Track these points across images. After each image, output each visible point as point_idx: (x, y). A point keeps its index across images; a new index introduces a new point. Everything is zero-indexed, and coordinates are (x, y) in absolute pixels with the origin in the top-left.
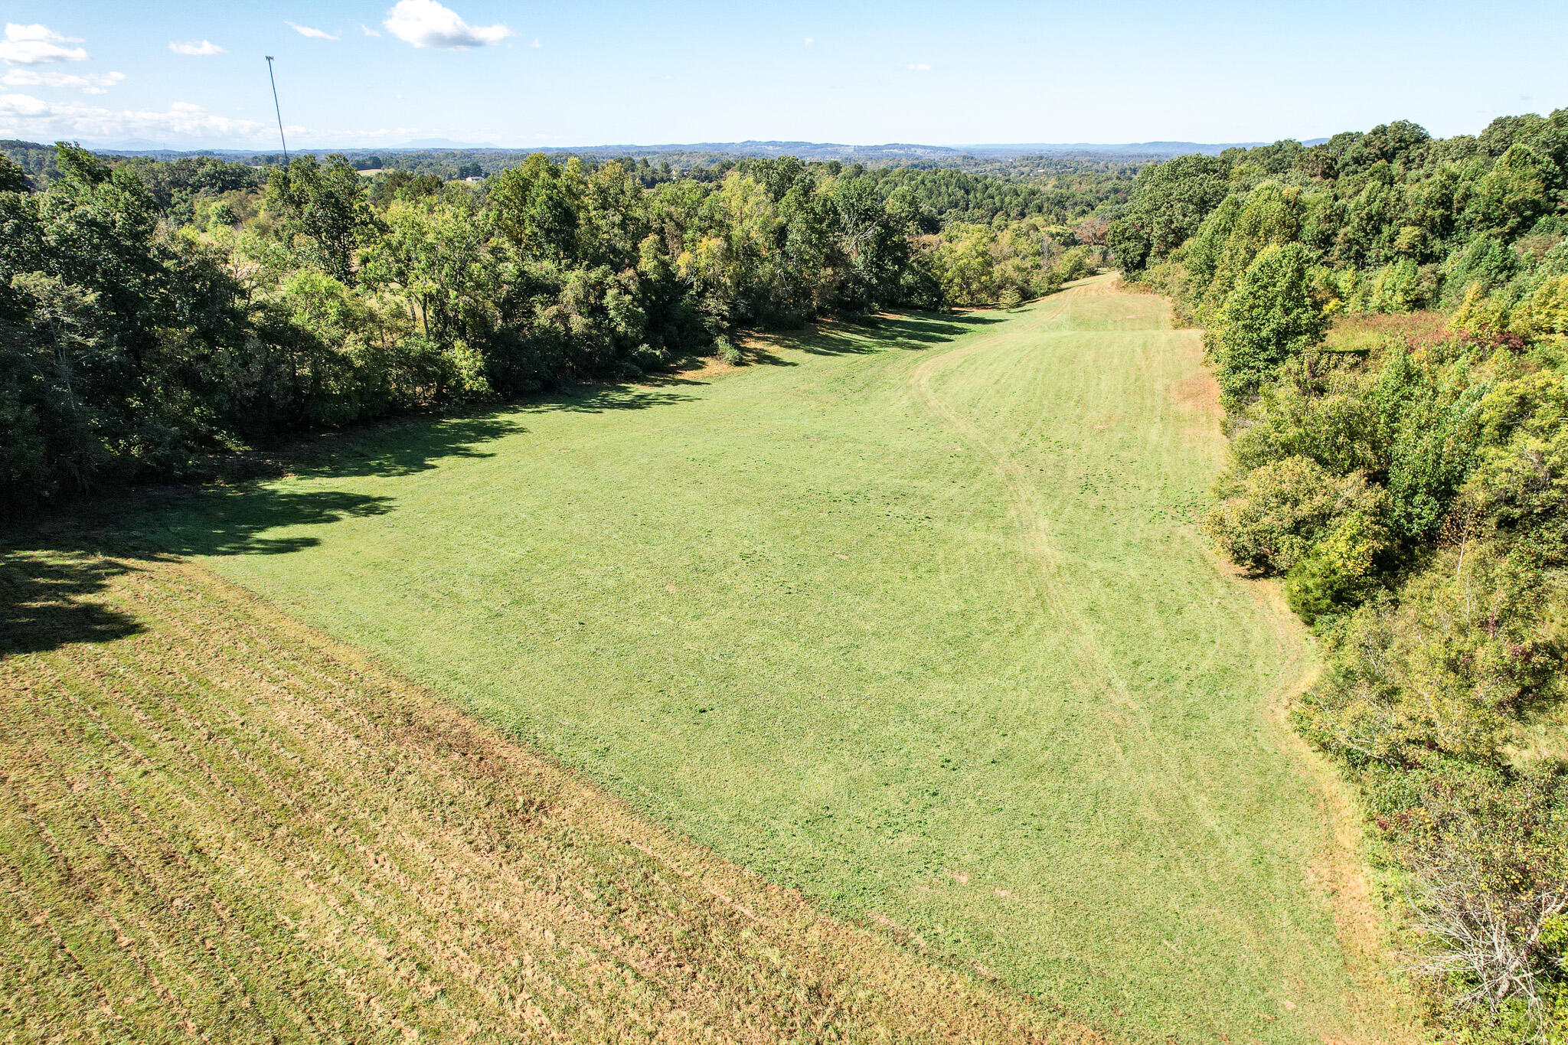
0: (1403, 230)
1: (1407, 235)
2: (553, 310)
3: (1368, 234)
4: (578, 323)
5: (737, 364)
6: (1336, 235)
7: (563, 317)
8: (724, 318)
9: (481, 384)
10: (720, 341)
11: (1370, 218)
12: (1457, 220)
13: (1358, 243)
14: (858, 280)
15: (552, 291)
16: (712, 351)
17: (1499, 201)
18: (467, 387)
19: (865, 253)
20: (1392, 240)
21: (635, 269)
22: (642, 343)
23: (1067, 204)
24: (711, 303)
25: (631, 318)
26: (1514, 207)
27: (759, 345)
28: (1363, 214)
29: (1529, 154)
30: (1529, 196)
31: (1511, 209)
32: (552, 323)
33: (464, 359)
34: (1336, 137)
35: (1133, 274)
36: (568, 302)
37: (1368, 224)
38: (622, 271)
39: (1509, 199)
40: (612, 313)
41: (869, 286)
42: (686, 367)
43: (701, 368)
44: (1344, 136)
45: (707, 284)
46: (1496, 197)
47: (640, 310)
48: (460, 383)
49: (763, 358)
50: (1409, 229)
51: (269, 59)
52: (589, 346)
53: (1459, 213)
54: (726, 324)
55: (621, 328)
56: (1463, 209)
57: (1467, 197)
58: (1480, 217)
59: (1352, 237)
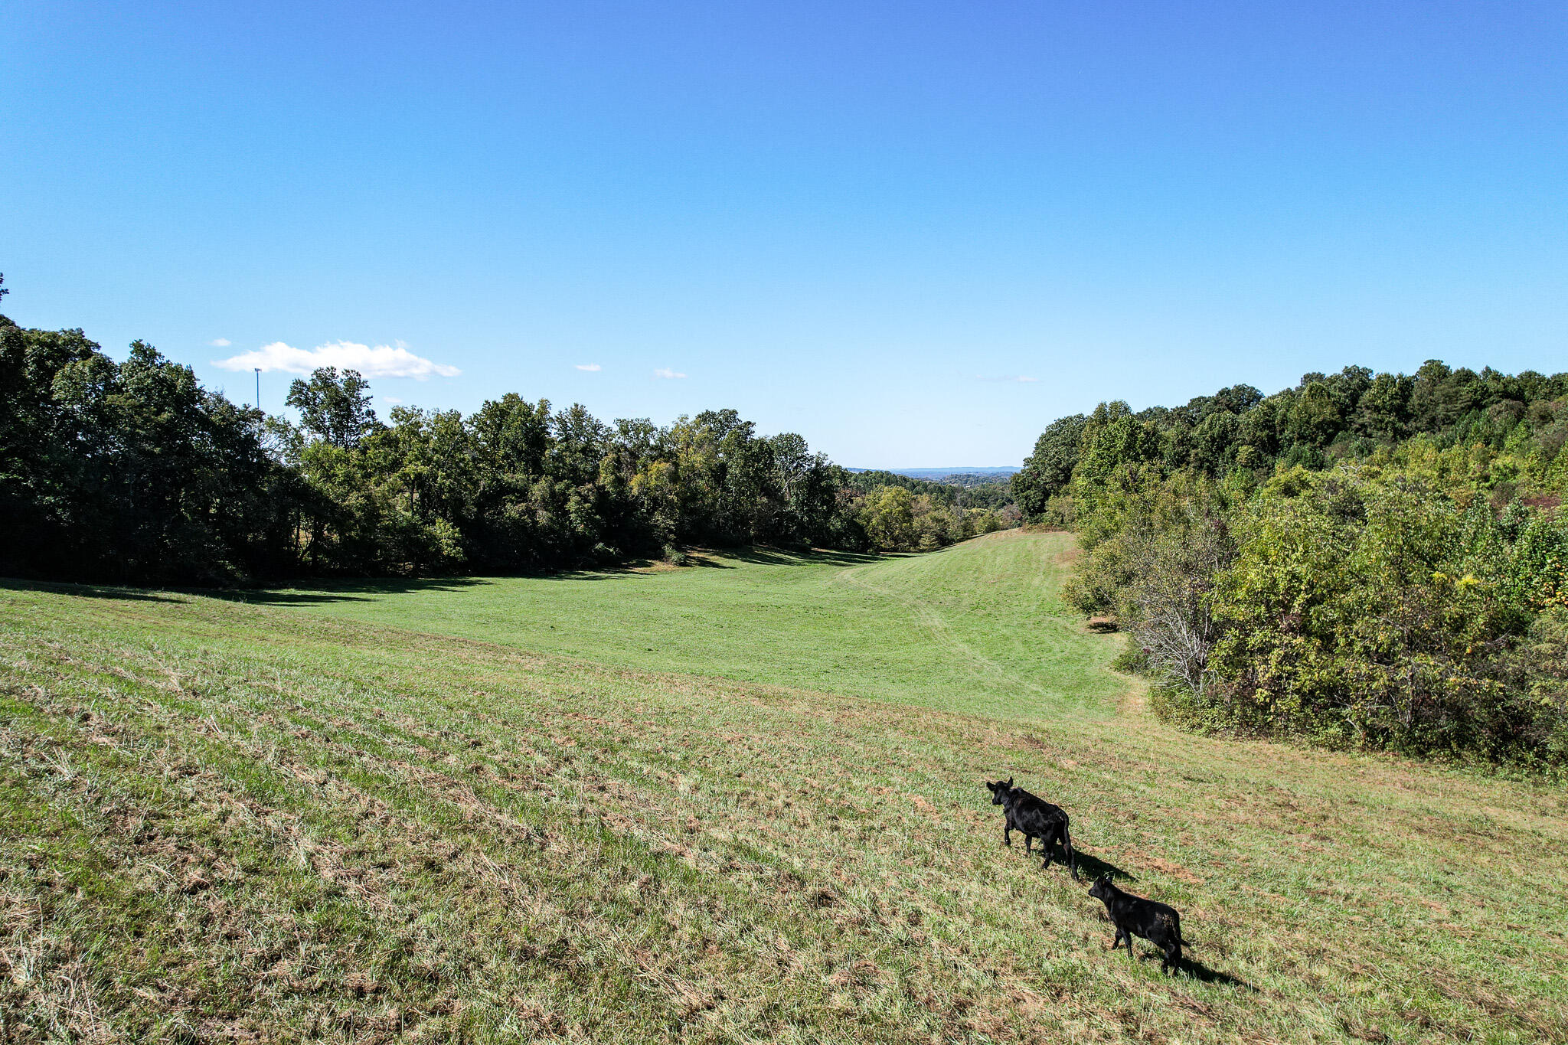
0: (1241, 449)
1: (1244, 451)
2: (522, 506)
3: (1215, 453)
4: (543, 517)
5: (681, 565)
6: (1189, 455)
7: (531, 513)
8: (671, 532)
9: (456, 552)
10: (667, 549)
11: (1213, 440)
12: (1281, 439)
13: (1208, 461)
14: (791, 517)
15: (522, 494)
16: (661, 556)
17: (1308, 422)
18: (445, 553)
19: (797, 495)
20: (1234, 457)
21: (594, 484)
22: (597, 542)
23: (990, 500)
24: (658, 518)
25: (588, 519)
26: (1320, 426)
27: (701, 555)
28: (1208, 437)
29: (1324, 389)
30: (1328, 417)
31: (1318, 429)
32: (521, 516)
33: (443, 531)
34: (1193, 401)
35: (1036, 517)
36: (536, 500)
37: (1212, 445)
38: (583, 484)
39: (1315, 420)
40: (573, 516)
41: (801, 524)
42: (636, 566)
43: (650, 566)
44: (1199, 399)
45: (656, 503)
46: (1304, 420)
47: (598, 517)
48: (439, 550)
49: (703, 563)
50: (1245, 447)
51: (257, 370)
52: (551, 539)
53: (1281, 434)
54: (672, 536)
55: (580, 528)
56: (1284, 430)
57: (1284, 421)
58: (1296, 436)
59: (1202, 456)
